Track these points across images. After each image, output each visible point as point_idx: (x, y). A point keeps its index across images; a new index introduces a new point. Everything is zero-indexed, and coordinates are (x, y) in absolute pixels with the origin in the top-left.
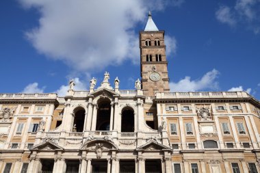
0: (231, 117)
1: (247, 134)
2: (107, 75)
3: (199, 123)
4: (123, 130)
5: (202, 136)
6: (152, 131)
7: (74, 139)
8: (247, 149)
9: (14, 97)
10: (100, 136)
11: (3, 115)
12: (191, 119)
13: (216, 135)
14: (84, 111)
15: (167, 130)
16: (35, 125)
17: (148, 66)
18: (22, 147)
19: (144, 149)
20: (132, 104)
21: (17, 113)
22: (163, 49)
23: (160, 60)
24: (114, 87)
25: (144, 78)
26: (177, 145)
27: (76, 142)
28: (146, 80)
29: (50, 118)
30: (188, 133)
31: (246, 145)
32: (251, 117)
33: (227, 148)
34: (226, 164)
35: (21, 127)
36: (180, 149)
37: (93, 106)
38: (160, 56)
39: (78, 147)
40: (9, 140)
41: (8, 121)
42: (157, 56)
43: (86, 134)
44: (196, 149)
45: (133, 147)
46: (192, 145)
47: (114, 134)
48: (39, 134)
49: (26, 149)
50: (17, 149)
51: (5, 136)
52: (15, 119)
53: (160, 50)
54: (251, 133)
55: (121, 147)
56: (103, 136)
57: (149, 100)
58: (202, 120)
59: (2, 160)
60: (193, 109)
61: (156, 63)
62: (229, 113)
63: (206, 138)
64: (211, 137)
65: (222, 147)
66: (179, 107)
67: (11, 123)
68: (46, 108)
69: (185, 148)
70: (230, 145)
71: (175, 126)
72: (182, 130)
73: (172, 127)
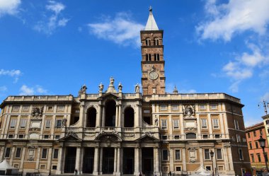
0: (209, 115)
1: (219, 128)
3: (184, 119)
4: (125, 125)
5: (186, 129)
6: (148, 126)
7: (89, 133)
8: (217, 139)
9: (40, 99)
10: (109, 131)
11: (34, 113)
12: (178, 116)
13: (196, 129)
14: (96, 110)
16: (58, 121)
17: (148, 65)
18: (52, 138)
19: (142, 140)
20: (132, 105)
21: (44, 112)
22: (161, 49)
23: (158, 59)
25: (144, 76)
26: (166, 137)
27: (91, 135)
28: (146, 79)
29: (69, 116)
30: (175, 128)
31: (217, 136)
32: (225, 115)
33: (203, 139)
34: (201, 150)
35: (49, 123)
36: (168, 140)
38: (158, 55)
39: (93, 139)
40: (41, 132)
41: (39, 118)
43: (98, 130)
44: (180, 140)
45: (133, 139)
46: (177, 137)
47: (119, 130)
48: (63, 129)
49: (55, 139)
50: (49, 139)
51: (39, 130)
52: (44, 116)
53: (158, 49)
54: (222, 127)
56: (111, 131)
57: (147, 99)
58: (187, 117)
59: (40, 147)
60: (181, 108)
61: (155, 62)
62: (208, 111)
63: (189, 131)
64: (192, 131)
65: (199, 138)
66: (170, 107)
67: (41, 120)
68: (66, 107)
69: (171, 139)
70: (205, 136)
71: (165, 122)
72: (170, 125)
73: (163, 123)
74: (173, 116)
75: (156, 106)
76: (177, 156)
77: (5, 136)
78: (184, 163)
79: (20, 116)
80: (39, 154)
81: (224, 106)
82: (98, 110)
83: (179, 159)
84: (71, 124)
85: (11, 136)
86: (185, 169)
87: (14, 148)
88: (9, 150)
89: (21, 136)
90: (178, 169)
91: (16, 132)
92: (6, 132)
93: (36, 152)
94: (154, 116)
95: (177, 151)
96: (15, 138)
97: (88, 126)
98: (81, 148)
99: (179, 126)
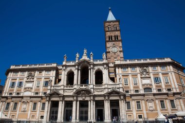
0: (160, 74)
1: (170, 84)
2: (85, 51)
3: (141, 78)
4: (96, 83)
5: (143, 85)
6: (113, 83)
7: (69, 90)
8: (169, 92)
9: (33, 66)
10: (84, 87)
11: (28, 77)
12: (136, 75)
13: (151, 85)
14: (73, 73)
15: (122, 83)
16: (46, 82)
17: (110, 43)
18: (41, 95)
19: (110, 94)
20: (101, 68)
21: (36, 76)
22: (119, 32)
23: (117, 39)
24: (90, 58)
25: (107, 51)
26: (128, 91)
27: (70, 91)
28: (109, 52)
29: (54, 78)
30: (135, 84)
31: (169, 90)
32: (173, 73)
33: (157, 92)
34: (157, 101)
35: (39, 83)
36: (129, 94)
37: (78, 70)
38: (117, 36)
39: (71, 94)
40: (33, 90)
41: (32, 80)
42: (115, 36)
43: (75, 87)
44: (139, 93)
45: (102, 93)
46: (137, 91)
47: (91, 86)
48: (49, 87)
49: (43, 95)
50: (38, 95)
51: (32, 88)
52: (35, 79)
53: (117, 32)
54: (172, 83)
55: (96, 93)
56: (85, 87)
57: (111, 65)
58: (143, 76)
59: (31, 101)
60: (138, 70)
61: (115, 41)
62: (160, 71)
63: (146, 86)
64: (148, 86)
65: (155, 91)
66: (129, 68)
67: (33, 81)
68: (52, 72)
69: (133, 93)
70: (159, 90)
71: (127, 80)
72: (131, 82)
73: (125, 81)
74: (133, 75)
75: (118, 68)
76: (139, 106)
77: (6, 94)
78: (145, 112)
79: (18, 79)
80: (30, 107)
81: (171, 67)
82: (75, 72)
83: (140, 108)
84: (55, 83)
85: (11, 94)
86: (146, 117)
87: (12, 103)
88: (8, 104)
89: (18, 94)
90: (140, 117)
91: (15, 91)
92: (7, 91)
93: (29, 106)
94: (117, 75)
95: (138, 102)
96: (14, 95)
97: (67, 84)
98: (62, 101)
99: (138, 83)
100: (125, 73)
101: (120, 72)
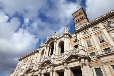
3: (108, 32)
19: (69, 61)
26: (94, 53)
30: (101, 42)
42: (81, 18)
53: (82, 15)
55: (57, 63)
60: (101, 26)
67: (26, 64)
69: (101, 53)
71: (90, 41)
72: (95, 41)
73: (87, 42)
74: (96, 34)
79: (21, 64)
99: (105, 39)
100: (86, 35)
101: (81, 36)
